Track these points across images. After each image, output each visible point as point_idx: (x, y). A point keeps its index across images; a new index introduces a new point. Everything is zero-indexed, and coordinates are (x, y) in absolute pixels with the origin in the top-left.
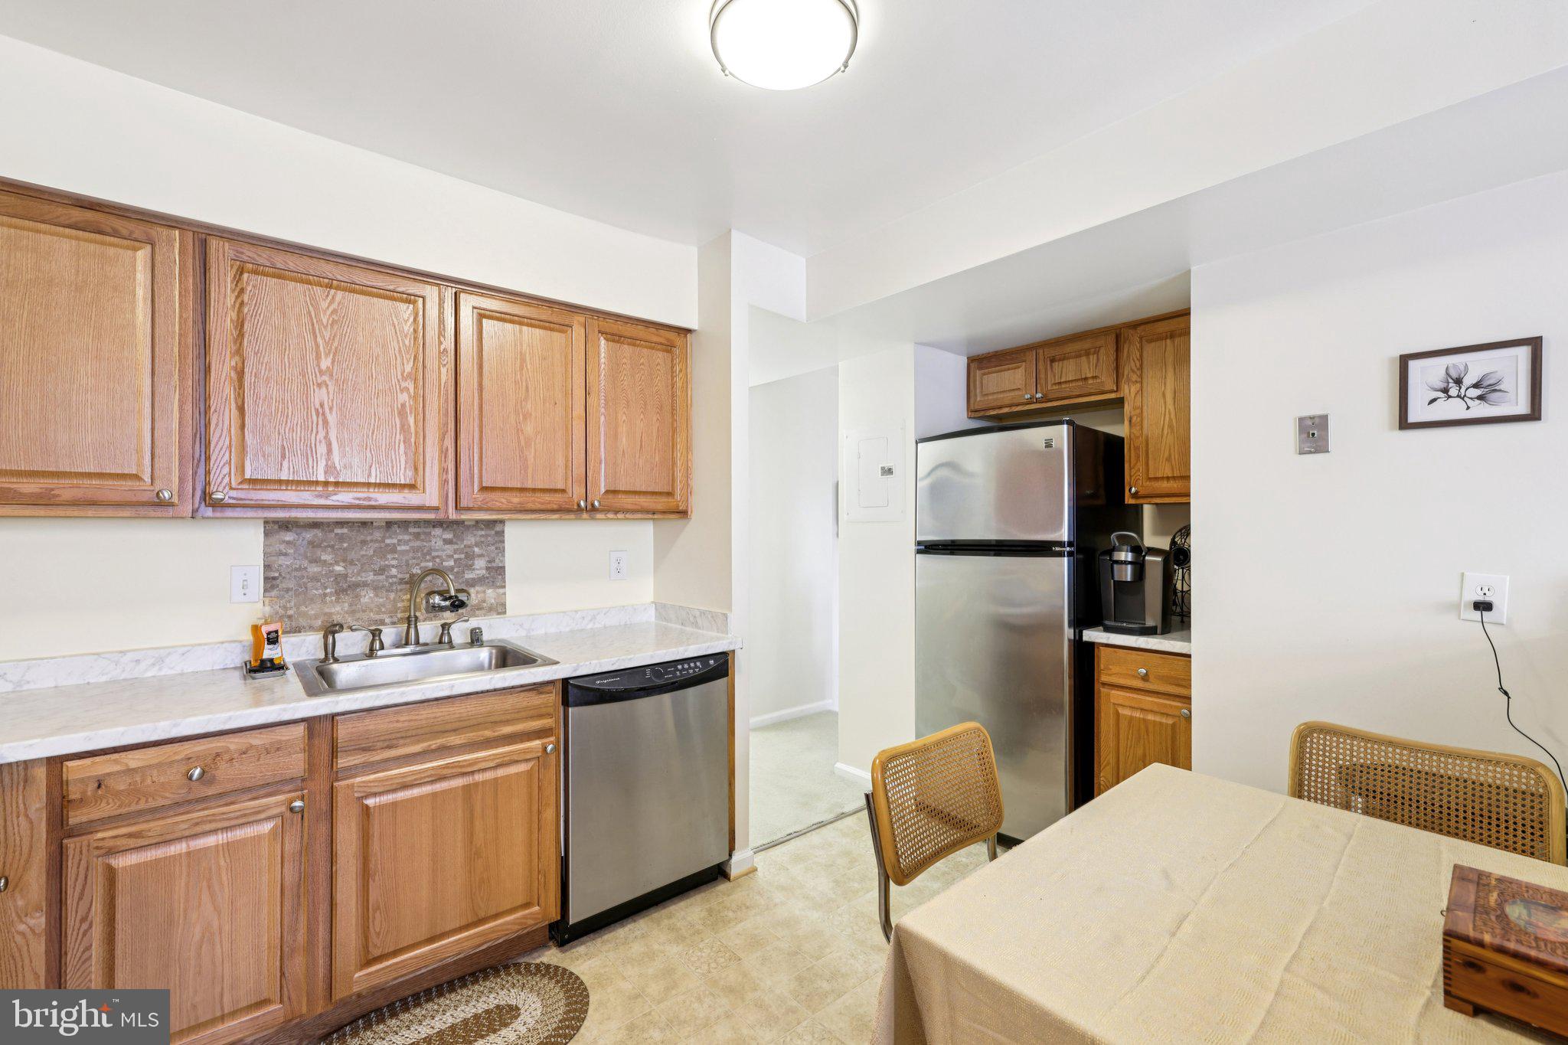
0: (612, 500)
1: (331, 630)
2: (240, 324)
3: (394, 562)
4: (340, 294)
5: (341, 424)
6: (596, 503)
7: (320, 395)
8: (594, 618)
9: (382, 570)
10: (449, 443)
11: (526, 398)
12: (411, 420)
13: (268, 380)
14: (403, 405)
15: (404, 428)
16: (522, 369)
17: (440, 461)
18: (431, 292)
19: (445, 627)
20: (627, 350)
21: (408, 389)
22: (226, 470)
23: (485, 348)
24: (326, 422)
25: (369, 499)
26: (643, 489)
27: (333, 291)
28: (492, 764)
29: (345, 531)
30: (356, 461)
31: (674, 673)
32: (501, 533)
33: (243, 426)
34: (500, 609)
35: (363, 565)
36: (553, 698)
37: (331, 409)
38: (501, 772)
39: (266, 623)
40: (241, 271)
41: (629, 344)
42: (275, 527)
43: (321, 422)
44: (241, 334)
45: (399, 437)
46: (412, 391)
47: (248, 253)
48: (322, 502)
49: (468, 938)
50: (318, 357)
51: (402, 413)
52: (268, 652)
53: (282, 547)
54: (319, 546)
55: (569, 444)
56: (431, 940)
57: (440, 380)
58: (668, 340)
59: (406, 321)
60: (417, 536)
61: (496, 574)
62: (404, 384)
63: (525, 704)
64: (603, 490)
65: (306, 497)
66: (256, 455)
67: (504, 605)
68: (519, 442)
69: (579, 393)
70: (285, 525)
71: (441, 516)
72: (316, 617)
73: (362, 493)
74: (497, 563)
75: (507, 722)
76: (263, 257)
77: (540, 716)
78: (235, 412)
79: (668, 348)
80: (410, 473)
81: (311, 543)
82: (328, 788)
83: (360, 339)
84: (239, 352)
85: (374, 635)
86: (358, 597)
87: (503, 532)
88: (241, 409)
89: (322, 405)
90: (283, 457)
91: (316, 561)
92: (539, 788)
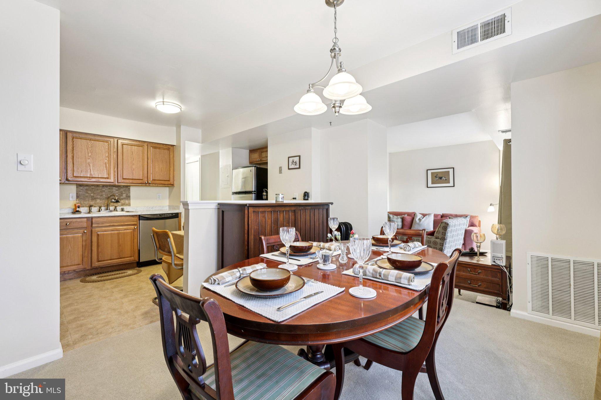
0: (154, 182)
1: (90, 206)
2: (73, 148)
3: (104, 194)
4: (93, 141)
5: (93, 166)
6: (150, 182)
7: (88, 161)
8: (152, 208)
9: (102, 195)
10: (116, 169)
11: (133, 160)
12: (107, 165)
13: (78, 158)
14: (106, 162)
15: (106, 167)
16: (132, 155)
17: (114, 173)
18: (112, 140)
19: (116, 207)
20: (158, 150)
21: (107, 159)
22: (70, 174)
23: (124, 151)
24: (90, 166)
25: (99, 180)
26: (162, 179)
27: (91, 141)
28: (123, 229)
29: (93, 187)
30: (96, 173)
31: (164, 216)
32: (129, 189)
33: (73, 167)
34: (129, 205)
35: (97, 194)
36: (137, 218)
37: (91, 163)
38: (125, 231)
39: (77, 204)
40: (73, 138)
41: (158, 149)
42: (79, 186)
43: (89, 166)
44: (73, 150)
45: (105, 168)
46: (108, 159)
47: (75, 135)
48: (89, 181)
49: (118, 261)
50: (88, 153)
51: (106, 164)
52: (78, 209)
53: (80, 190)
54: (88, 190)
55: (143, 170)
56: (111, 260)
57: (114, 157)
58: (168, 148)
59: (106, 146)
60: (109, 189)
61: (128, 197)
62: (106, 158)
63: (130, 219)
64: (151, 180)
65: (86, 180)
66: (76, 172)
67: (130, 204)
68: (132, 169)
69: (146, 159)
70: (81, 185)
71: (114, 184)
72: (87, 204)
73: (97, 179)
74: (128, 195)
75: (127, 222)
76: (77, 135)
77: (134, 222)
78: (72, 164)
79: (169, 149)
80: (107, 175)
81: (86, 189)
82: (91, 230)
83: (97, 150)
84: (73, 153)
85: (100, 208)
86: (96, 201)
87: (130, 188)
88: (73, 163)
89: (89, 163)
90: (81, 172)
91: (87, 193)
92: (133, 235)
